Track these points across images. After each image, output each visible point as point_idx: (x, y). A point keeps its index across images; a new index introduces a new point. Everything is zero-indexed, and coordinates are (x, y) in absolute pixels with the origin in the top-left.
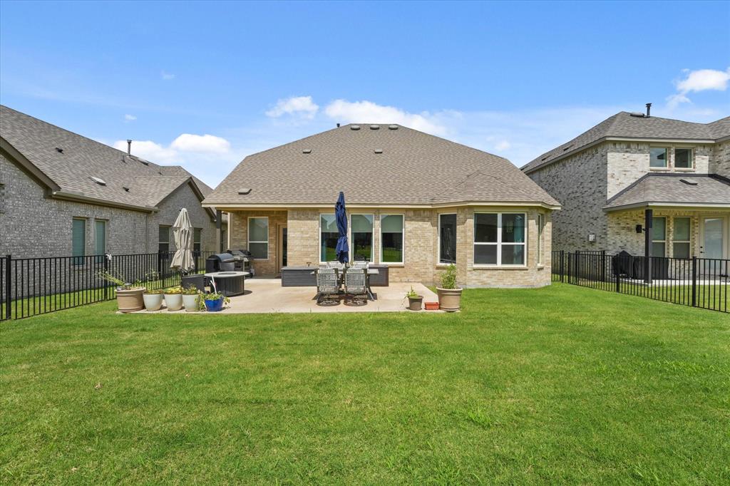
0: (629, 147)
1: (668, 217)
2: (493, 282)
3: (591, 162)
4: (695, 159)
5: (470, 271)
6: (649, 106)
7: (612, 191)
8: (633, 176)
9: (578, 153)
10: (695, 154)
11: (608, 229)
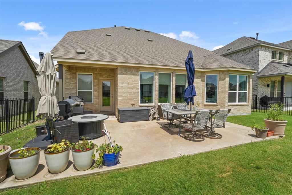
0: (266, 49)
1: (276, 81)
2: (236, 112)
3: (249, 55)
4: (284, 57)
5: (227, 107)
6: (257, 34)
7: (260, 68)
8: (266, 62)
9: (240, 51)
10: (284, 55)
11: (259, 85)
